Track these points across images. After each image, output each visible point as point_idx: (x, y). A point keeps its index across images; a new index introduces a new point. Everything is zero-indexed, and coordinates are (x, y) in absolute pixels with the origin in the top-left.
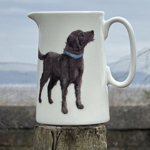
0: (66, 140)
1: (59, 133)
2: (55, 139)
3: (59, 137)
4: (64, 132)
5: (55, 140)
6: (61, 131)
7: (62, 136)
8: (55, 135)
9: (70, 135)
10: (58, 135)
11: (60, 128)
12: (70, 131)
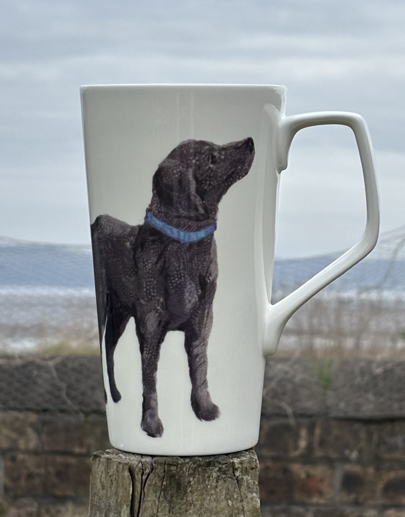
0: (165, 490)
1: (147, 471)
2: (138, 485)
3: (148, 482)
4: (159, 470)
5: (139, 489)
6: (152, 469)
7: (154, 480)
8: (138, 477)
9: (172, 476)
10: (144, 477)
11: (148, 459)
12: (173, 468)
